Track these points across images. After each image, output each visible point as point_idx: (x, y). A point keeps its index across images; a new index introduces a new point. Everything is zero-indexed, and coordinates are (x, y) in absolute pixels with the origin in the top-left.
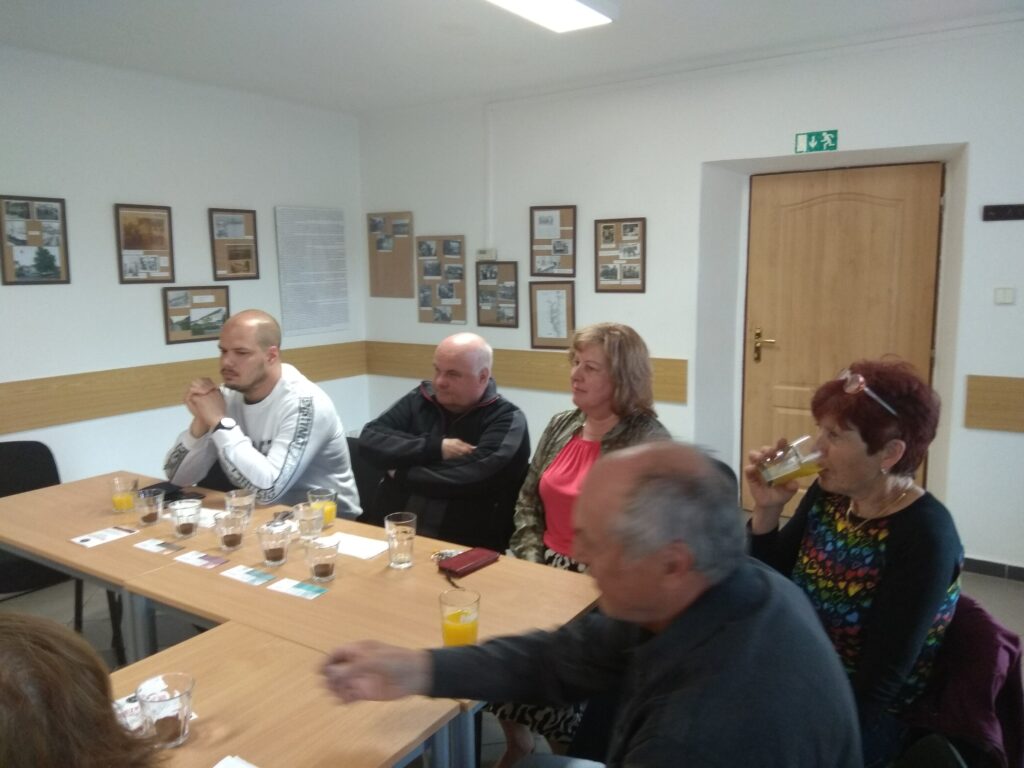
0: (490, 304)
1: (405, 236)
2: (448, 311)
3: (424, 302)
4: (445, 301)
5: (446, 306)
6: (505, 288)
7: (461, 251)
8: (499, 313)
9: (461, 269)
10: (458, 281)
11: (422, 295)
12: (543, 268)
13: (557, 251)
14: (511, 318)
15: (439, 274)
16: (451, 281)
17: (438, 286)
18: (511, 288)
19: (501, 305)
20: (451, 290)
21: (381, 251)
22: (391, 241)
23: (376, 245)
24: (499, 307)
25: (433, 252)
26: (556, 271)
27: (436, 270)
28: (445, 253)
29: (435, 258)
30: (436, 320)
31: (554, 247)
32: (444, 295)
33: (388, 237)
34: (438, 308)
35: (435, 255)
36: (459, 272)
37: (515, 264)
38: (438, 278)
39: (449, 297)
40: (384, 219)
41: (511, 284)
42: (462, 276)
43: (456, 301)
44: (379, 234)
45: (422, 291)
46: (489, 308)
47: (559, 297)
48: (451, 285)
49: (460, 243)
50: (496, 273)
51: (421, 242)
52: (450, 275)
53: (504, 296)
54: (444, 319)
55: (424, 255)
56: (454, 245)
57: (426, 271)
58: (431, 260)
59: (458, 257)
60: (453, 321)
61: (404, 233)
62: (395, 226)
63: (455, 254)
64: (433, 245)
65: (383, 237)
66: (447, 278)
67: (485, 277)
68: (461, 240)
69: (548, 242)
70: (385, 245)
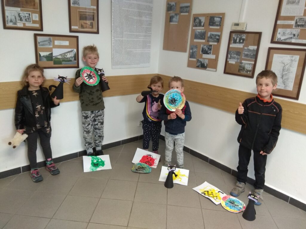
0: (236, 60)
1: (187, 14)
2: (206, 62)
3: (192, 56)
4: (205, 56)
5: (204, 59)
6: (249, 50)
7: (221, 24)
8: (240, 67)
9: (219, 36)
10: (216, 43)
11: (191, 51)
12: (283, 38)
13: (297, 25)
14: (250, 71)
15: (204, 39)
16: (211, 43)
17: (202, 46)
18: (254, 50)
19: (243, 61)
20: (211, 50)
21: (171, 23)
22: (178, 17)
23: (169, 19)
24: (242, 63)
25: (202, 24)
26: (293, 41)
27: (202, 36)
28: (210, 25)
29: (203, 28)
30: (198, 67)
31: (296, 23)
32: (205, 52)
33: (176, 14)
34: (200, 59)
35: (203, 26)
36: (217, 37)
37: (260, 34)
38: (203, 41)
39: (208, 54)
40: (176, 3)
41: (253, 48)
42: (218, 41)
43: (212, 57)
44: (172, 13)
45: (191, 48)
46: (234, 63)
47: (292, 60)
48: (211, 46)
49: (221, 18)
50: (243, 40)
51: (196, 18)
52: (210, 40)
53: (247, 55)
54: (203, 66)
55: (196, 26)
56: (217, 19)
57: (196, 37)
58: (199, 29)
59: (218, 28)
60: (208, 69)
61: (186, 12)
62: (181, 8)
63: (217, 25)
64: (203, 19)
65: (174, 14)
66: (208, 41)
67: (235, 42)
68: (222, 16)
69: (291, 18)
70: (174, 19)
